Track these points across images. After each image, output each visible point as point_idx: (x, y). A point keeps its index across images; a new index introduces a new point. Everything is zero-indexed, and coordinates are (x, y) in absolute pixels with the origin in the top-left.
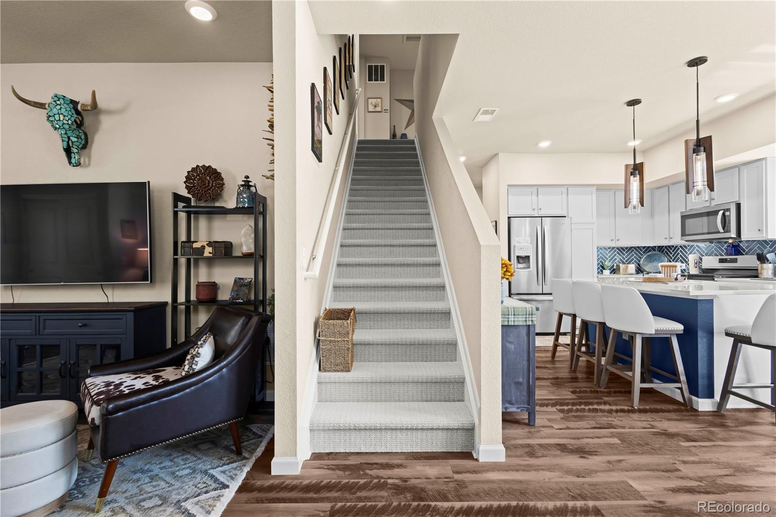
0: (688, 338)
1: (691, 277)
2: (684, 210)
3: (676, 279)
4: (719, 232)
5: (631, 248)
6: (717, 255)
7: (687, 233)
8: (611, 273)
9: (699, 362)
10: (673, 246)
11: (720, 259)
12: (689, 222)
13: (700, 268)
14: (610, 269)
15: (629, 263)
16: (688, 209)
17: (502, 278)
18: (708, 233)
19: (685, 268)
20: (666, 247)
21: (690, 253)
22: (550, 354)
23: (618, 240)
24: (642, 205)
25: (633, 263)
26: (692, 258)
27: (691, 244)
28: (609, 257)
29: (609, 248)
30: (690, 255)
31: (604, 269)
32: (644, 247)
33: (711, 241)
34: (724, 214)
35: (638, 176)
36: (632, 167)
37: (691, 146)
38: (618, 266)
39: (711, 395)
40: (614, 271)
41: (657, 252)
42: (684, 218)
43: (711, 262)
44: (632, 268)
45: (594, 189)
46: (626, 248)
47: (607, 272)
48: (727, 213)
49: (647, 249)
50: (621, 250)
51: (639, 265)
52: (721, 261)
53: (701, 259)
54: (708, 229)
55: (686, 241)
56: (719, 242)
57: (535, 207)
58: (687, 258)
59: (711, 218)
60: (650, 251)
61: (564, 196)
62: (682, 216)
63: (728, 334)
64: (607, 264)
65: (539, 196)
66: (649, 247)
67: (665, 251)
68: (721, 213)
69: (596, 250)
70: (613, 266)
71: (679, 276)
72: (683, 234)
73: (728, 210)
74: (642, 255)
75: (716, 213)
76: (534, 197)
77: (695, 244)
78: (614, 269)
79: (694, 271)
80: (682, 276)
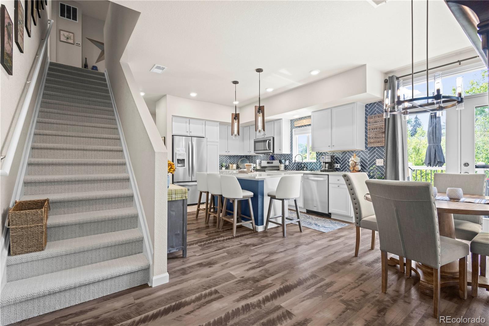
0: (255, 198)
1: (257, 170)
2: (255, 139)
3: (251, 171)
4: (267, 150)
5: (235, 156)
6: (266, 160)
7: (256, 150)
8: (225, 169)
9: (259, 209)
10: (251, 156)
11: (267, 162)
12: (257, 144)
13: (261, 166)
14: (225, 167)
15: (233, 164)
16: (257, 138)
17: (169, 172)
18: (264, 150)
19: (255, 166)
20: (248, 156)
21: (257, 159)
22: (195, 216)
23: (229, 152)
24: (239, 135)
25: (235, 164)
26: (258, 161)
27: (258, 155)
28: (225, 160)
29: (225, 156)
30: (257, 160)
31: (222, 167)
32: (240, 156)
33: (264, 153)
34: (269, 142)
35: (237, 120)
36: (235, 115)
37: (257, 110)
38: (229, 165)
39: (263, 224)
40: (227, 168)
41: (245, 158)
42: (256, 142)
43: (264, 163)
44: (235, 166)
45: (218, 124)
46: (232, 156)
47: (224, 168)
48: (270, 142)
49: (242, 157)
50: (230, 157)
51: (238, 165)
52: (268, 163)
53: (261, 162)
54: (264, 148)
55: (256, 153)
56: (267, 154)
57: (188, 130)
58: (256, 161)
59: (265, 143)
60: (242, 158)
61: (204, 126)
62: (254, 142)
63: (269, 195)
64: (224, 164)
65: (190, 124)
66: (242, 156)
67: (249, 158)
68: (268, 141)
69: (219, 157)
70: (227, 165)
71: (252, 170)
72: (255, 150)
73: (270, 140)
74: (239, 160)
75: (266, 141)
76: (188, 124)
77: (259, 155)
78: (227, 167)
79: (258, 168)
80: (254, 170)
